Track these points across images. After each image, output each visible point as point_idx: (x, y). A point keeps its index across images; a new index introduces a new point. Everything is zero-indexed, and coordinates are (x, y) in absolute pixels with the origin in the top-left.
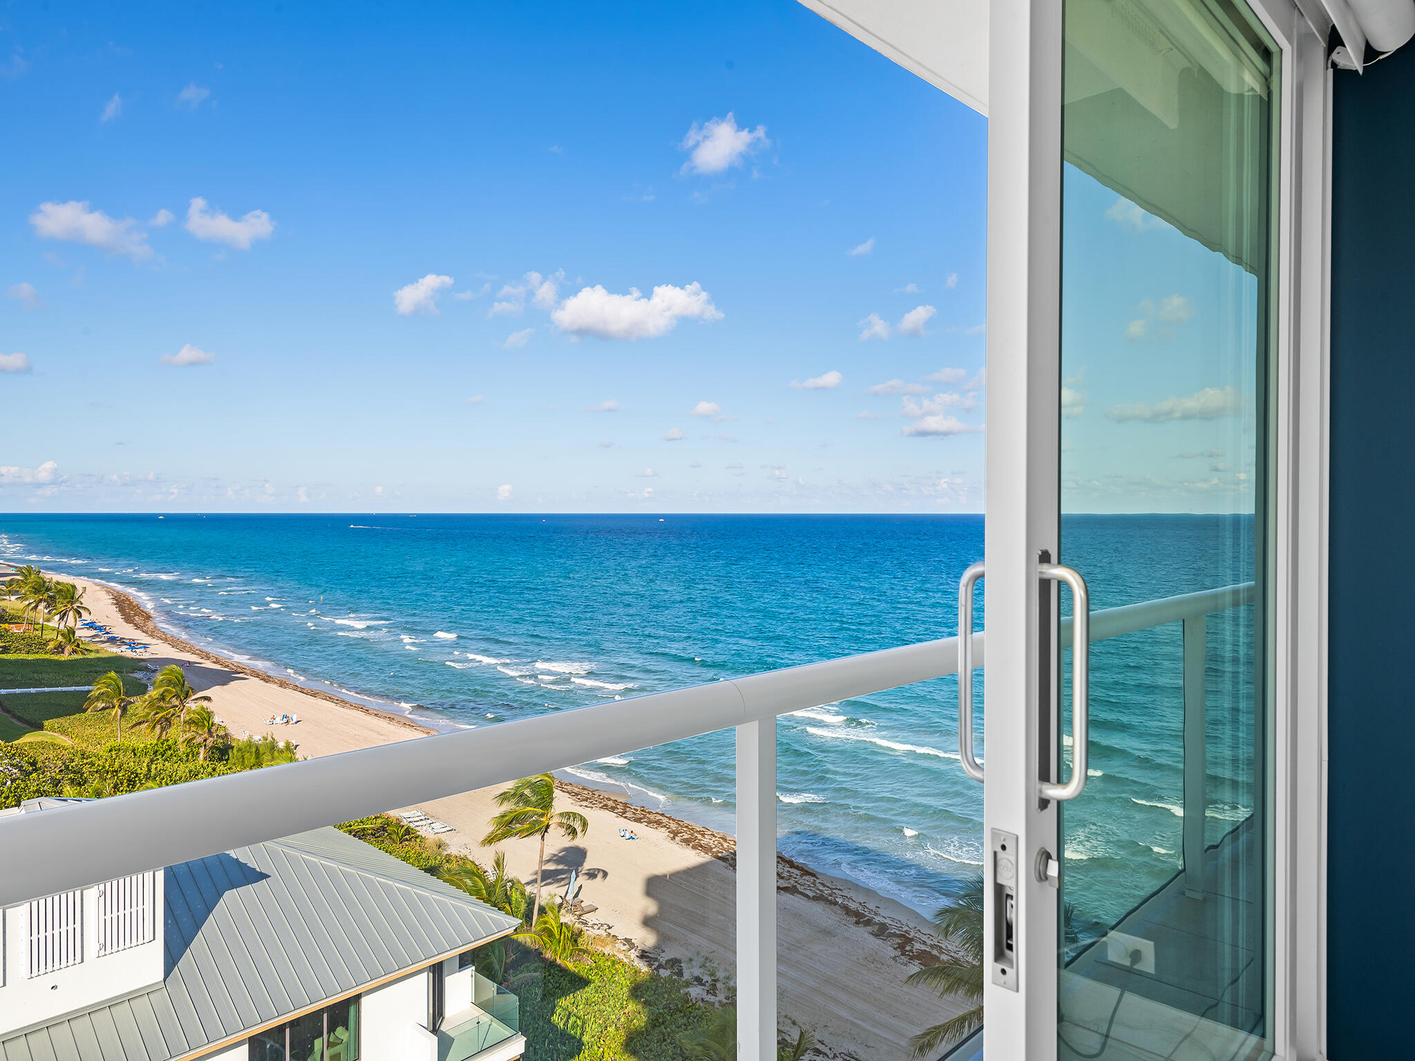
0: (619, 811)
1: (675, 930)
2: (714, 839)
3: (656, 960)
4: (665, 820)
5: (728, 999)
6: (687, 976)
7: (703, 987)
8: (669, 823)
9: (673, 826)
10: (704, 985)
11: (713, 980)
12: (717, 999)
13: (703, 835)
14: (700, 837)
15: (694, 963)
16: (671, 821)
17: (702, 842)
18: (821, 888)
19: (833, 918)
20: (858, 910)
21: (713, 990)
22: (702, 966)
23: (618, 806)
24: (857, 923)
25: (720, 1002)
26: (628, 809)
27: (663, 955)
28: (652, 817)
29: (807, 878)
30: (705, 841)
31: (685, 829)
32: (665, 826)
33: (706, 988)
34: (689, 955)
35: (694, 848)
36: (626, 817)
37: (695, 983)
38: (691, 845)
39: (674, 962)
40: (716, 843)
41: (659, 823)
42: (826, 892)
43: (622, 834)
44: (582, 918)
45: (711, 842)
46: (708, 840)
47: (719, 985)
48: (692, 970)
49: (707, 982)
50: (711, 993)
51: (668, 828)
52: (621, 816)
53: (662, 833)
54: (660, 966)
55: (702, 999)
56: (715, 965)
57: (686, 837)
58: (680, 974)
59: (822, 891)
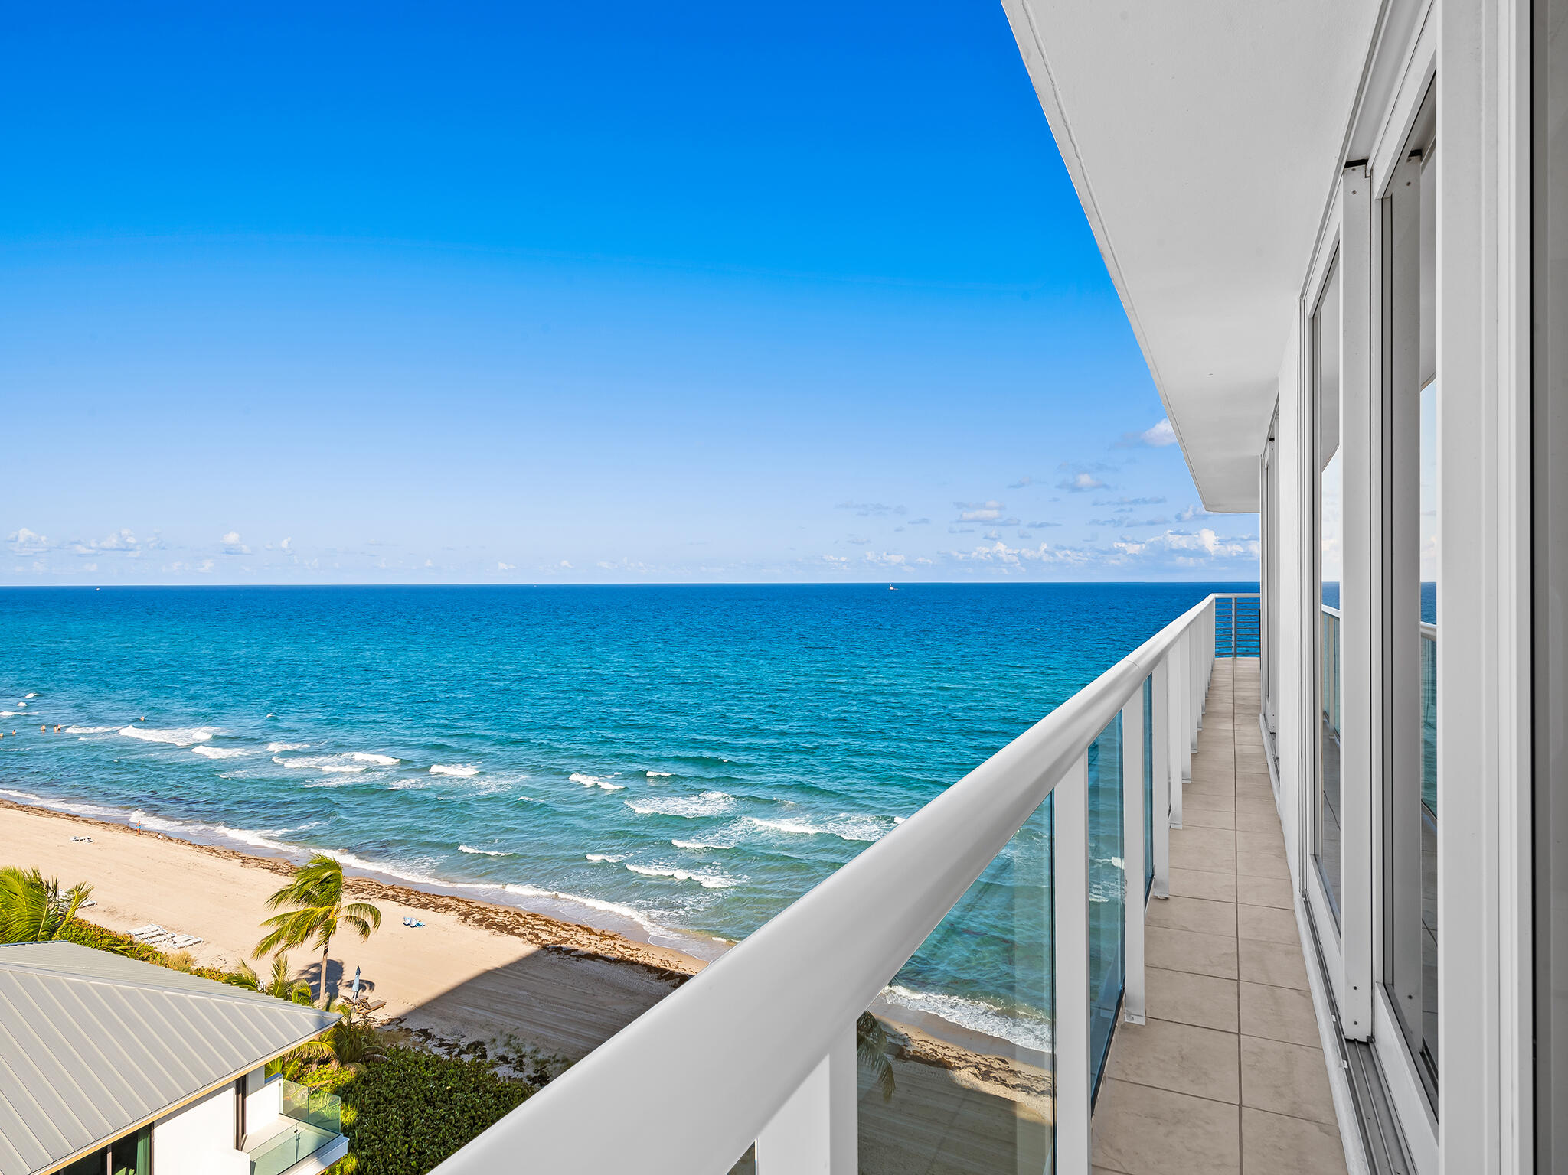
0: (401, 899)
1: (474, 1013)
2: (508, 916)
3: (456, 1046)
4: (454, 903)
5: (537, 1073)
6: (490, 1057)
7: (509, 1065)
8: (459, 905)
9: (463, 908)
10: (510, 1063)
11: (519, 1057)
12: (526, 1074)
13: (497, 913)
14: (493, 915)
15: (498, 1043)
16: (461, 904)
17: (496, 920)
18: (622, 949)
19: (636, 977)
21: (520, 1066)
22: (508, 1044)
23: (400, 894)
24: (659, 978)
25: (528, 1077)
26: (411, 896)
27: (463, 1040)
28: (439, 901)
29: (607, 942)
30: (499, 919)
31: (477, 910)
32: (454, 909)
33: (512, 1066)
34: (492, 1035)
36: (409, 905)
37: (500, 1062)
38: (484, 925)
39: (476, 1046)
40: (511, 919)
41: (447, 907)
42: (627, 953)
43: (408, 922)
44: (369, 1016)
45: (506, 919)
47: (525, 1061)
48: (496, 1050)
49: (513, 1059)
50: (517, 1070)
51: (458, 911)
52: (405, 904)
53: (452, 917)
54: (462, 1052)
55: (509, 1077)
56: (520, 1041)
57: (478, 917)
58: (484, 1056)
59: (622, 953)
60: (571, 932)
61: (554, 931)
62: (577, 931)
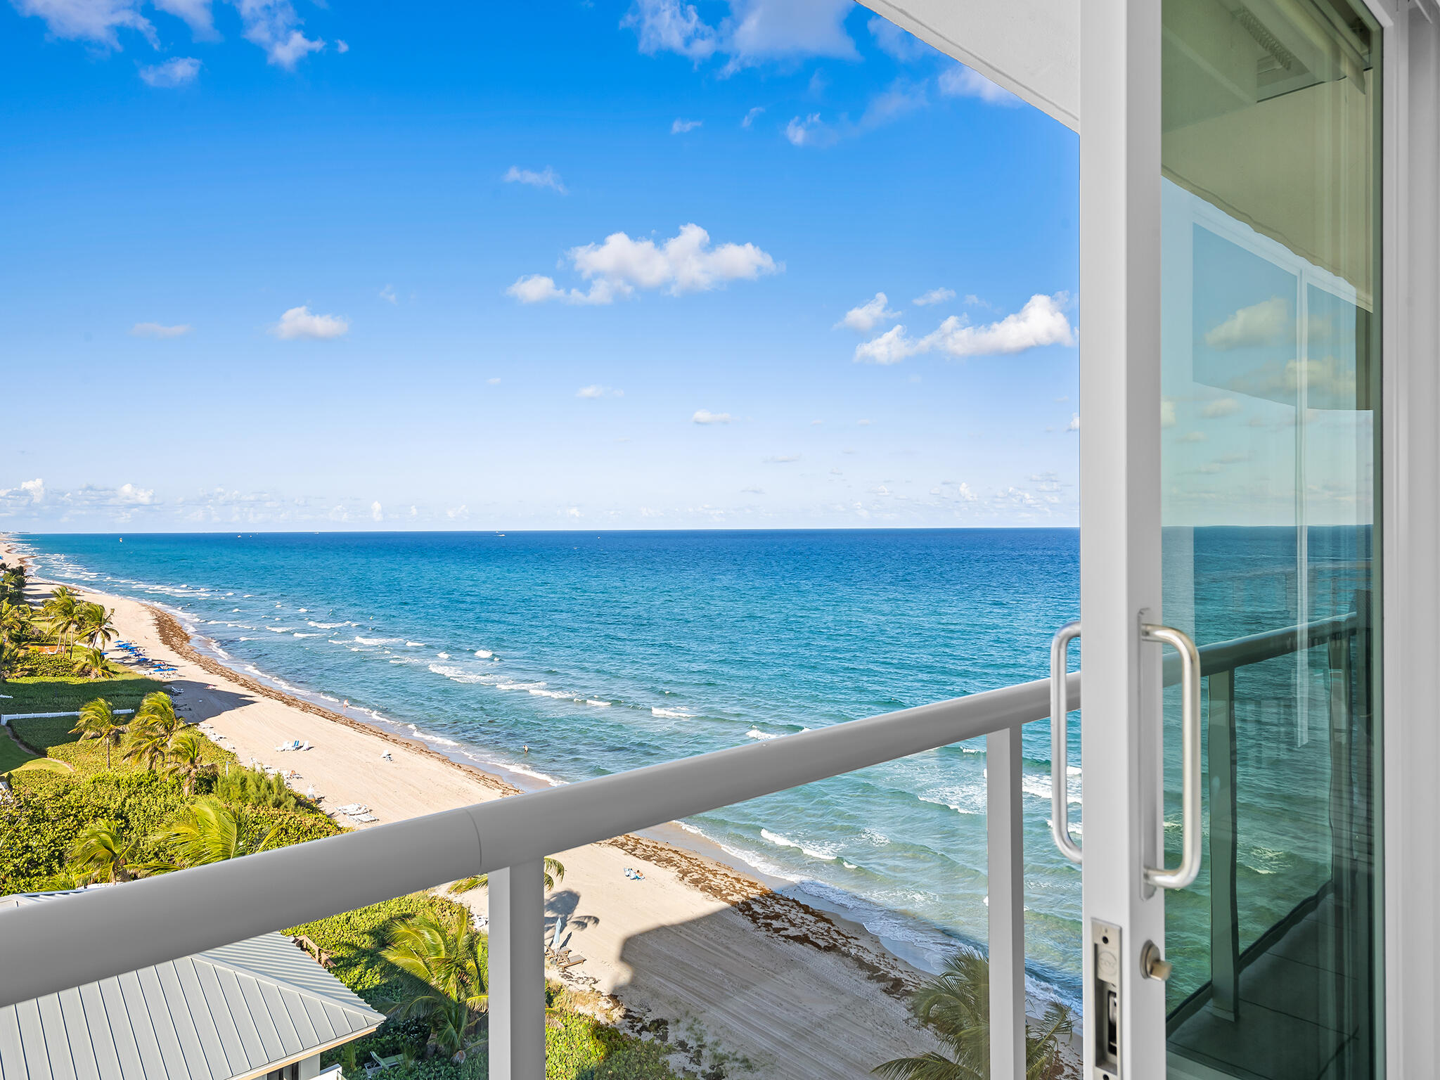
0: (628, 847)
1: (666, 986)
2: (726, 879)
3: (640, 1020)
4: (676, 858)
5: (713, 1069)
6: (671, 1040)
7: (687, 1054)
8: (681, 861)
9: (684, 864)
10: (688, 1051)
11: (699, 1046)
12: (701, 1068)
13: (715, 875)
14: (711, 877)
15: (681, 1025)
16: (683, 859)
17: (712, 883)
18: (835, 936)
19: (844, 972)
20: (872, 963)
21: (697, 1059)
22: (690, 1029)
23: (629, 842)
24: (869, 978)
25: (703, 1072)
26: (639, 846)
27: (648, 1014)
28: (663, 854)
29: (821, 924)
30: (716, 882)
31: (697, 868)
32: (675, 865)
33: (690, 1055)
34: (677, 1014)
35: (702, 889)
36: (635, 855)
37: (679, 1048)
38: (700, 886)
39: (660, 1024)
40: (728, 884)
41: (669, 861)
42: (840, 941)
43: (627, 873)
44: (568, 970)
45: (723, 882)
46: (719, 881)
47: (705, 1052)
48: (677, 1033)
49: (692, 1048)
50: (694, 1061)
51: (679, 867)
52: (630, 853)
53: (672, 872)
54: (644, 1028)
55: (684, 1068)
56: (703, 1028)
57: (696, 876)
58: (664, 1038)
59: (835, 940)
60: (786, 908)
61: (768, 903)
62: (792, 907)
